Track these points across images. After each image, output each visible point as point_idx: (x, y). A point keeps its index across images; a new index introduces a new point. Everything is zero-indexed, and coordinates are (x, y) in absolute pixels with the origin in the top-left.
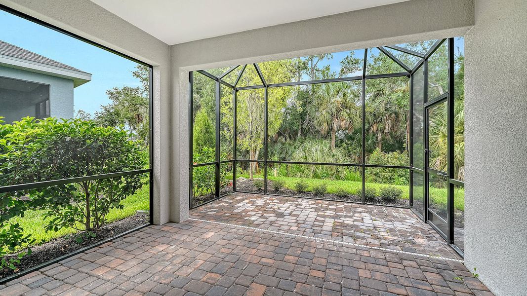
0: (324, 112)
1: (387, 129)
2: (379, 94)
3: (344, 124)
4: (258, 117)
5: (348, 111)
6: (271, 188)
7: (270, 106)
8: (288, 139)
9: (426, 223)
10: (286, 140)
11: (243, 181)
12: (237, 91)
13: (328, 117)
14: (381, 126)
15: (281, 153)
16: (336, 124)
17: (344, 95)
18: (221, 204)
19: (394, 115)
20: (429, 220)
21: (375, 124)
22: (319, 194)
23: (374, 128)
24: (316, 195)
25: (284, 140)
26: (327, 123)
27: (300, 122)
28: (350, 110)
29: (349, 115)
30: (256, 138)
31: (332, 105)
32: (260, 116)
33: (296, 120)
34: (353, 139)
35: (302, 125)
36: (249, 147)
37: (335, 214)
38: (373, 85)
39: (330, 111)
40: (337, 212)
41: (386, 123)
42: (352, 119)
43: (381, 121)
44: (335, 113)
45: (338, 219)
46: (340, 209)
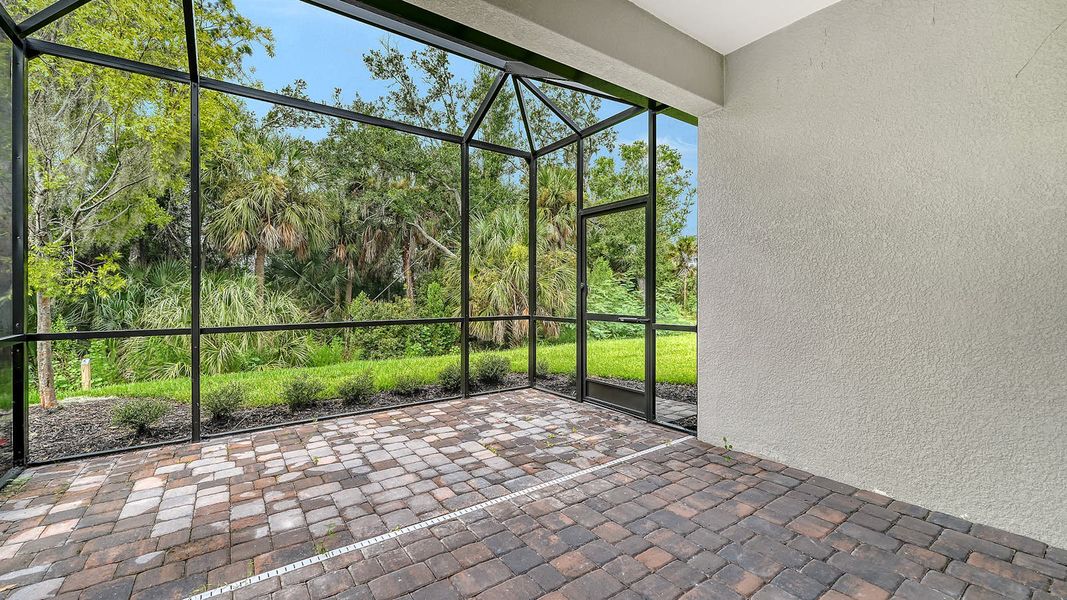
0: (239, 204)
1: (370, 256)
2: (357, 185)
3: (293, 239)
5: (299, 208)
9: (582, 401)
13: (249, 216)
14: (353, 249)
16: (271, 236)
17: (293, 171)
19: (380, 231)
20: (587, 396)
21: (342, 245)
23: (341, 253)
26: (247, 232)
28: (304, 208)
29: (302, 219)
31: (263, 190)
34: (296, 274)
37: (456, 430)
38: (352, 165)
39: (257, 205)
40: (453, 426)
41: (366, 244)
42: (309, 230)
43: (354, 240)
44: (269, 211)
45: (480, 438)
46: (446, 418)
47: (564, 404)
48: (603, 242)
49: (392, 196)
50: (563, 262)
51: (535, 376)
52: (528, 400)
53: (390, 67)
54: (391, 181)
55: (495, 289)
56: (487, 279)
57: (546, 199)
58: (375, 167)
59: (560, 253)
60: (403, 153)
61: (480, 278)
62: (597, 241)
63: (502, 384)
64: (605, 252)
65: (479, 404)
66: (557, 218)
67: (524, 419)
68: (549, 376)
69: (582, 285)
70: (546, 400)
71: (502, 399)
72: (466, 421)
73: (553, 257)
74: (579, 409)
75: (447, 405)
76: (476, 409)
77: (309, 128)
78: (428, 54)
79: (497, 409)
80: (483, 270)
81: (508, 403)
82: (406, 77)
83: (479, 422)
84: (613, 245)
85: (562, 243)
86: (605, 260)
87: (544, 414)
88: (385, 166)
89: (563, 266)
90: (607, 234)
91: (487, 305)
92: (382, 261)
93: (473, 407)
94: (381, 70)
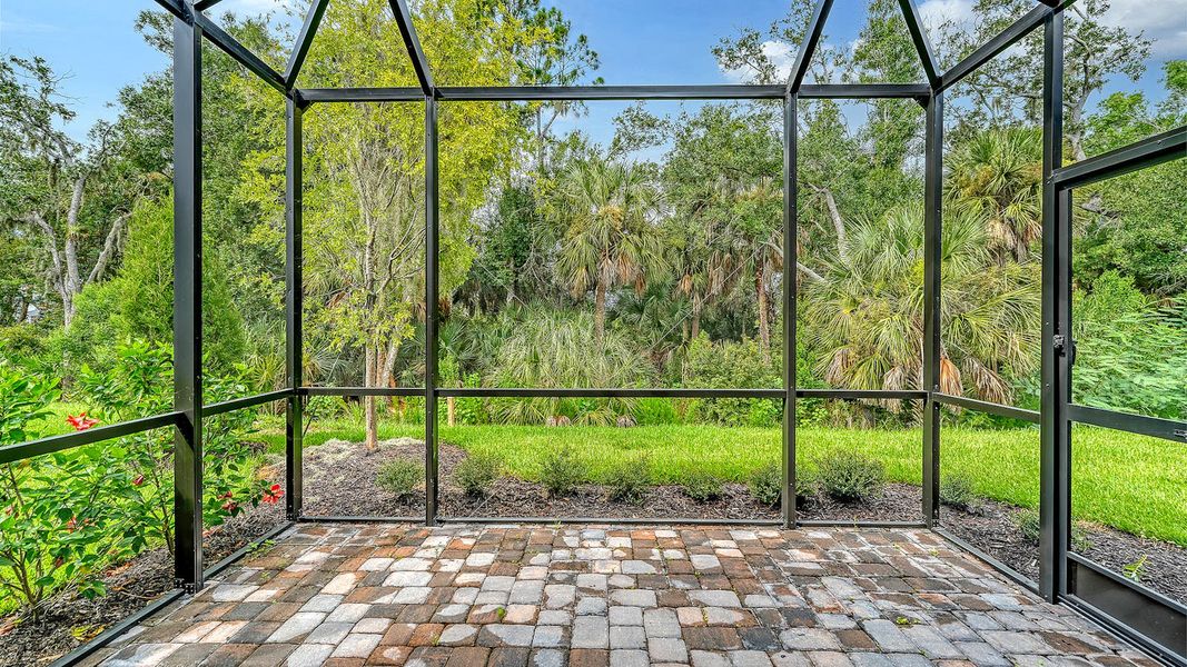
0: (579, 240)
1: (716, 288)
2: (700, 203)
3: (629, 273)
4: (397, 230)
5: (636, 238)
6: (450, 486)
7: (445, 188)
8: (478, 312)
9: (1056, 601)
10: (472, 313)
11: (340, 457)
12: (302, 104)
13: (588, 251)
14: (698, 279)
15: (462, 349)
16: (609, 270)
17: (629, 198)
18: (191, 637)
19: (728, 255)
20: (1070, 591)
21: (687, 276)
22: (628, 495)
23: (685, 286)
24: (617, 499)
25: (465, 313)
26: (587, 269)
27: (512, 266)
28: (640, 237)
29: (639, 250)
30: (388, 303)
31: (600, 223)
32: (404, 223)
33: (502, 260)
34: (640, 310)
35: (517, 274)
36: (358, 333)
37: (744, 608)
38: (693, 180)
39: (595, 239)
40: (741, 595)
41: (712, 272)
42: (644, 260)
43: (700, 268)
44: (606, 243)
45: (780, 647)
46: (736, 570)
47: (1004, 596)
48: (1116, 243)
49: (739, 211)
50: (1021, 283)
51: (937, 501)
52: (914, 562)
53: (743, 52)
54: (741, 192)
55: (884, 330)
56: (872, 314)
57: (986, 183)
58: (721, 178)
59: (1014, 268)
60: (753, 153)
61: (862, 314)
62: (1102, 242)
63: (868, 506)
64: (1123, 261)
65: (809, 548)
66: (1010, 211)
67: (894, 617)
68: (972, 507)
69: (1057, 340)
70: (959, 571)
71: (857, 544)
72: (768, 587)
73: (999, 275)
74: (1047, 624)
75: (749, 535)
76: (802, 559)
77: (651, 146)
78: (792, 19)
79: (839, 569)
80: (866, 300)
81: (868, 561)
82: (763, 59)
83: (794, 600)
84: (1141, 247)
85: (1021, 251)
86: (1123, 275)
87: (945, 615)
88: (732, 174)
89: (1019, 291)
90: (1127, 227)
91: (872, 351)
92: (736, 291)
93: (796, 552)
94: (732, 59)
